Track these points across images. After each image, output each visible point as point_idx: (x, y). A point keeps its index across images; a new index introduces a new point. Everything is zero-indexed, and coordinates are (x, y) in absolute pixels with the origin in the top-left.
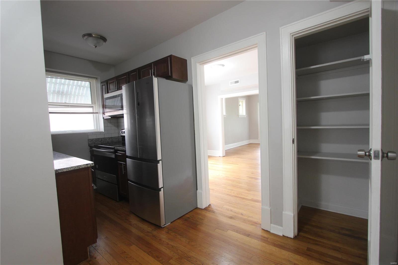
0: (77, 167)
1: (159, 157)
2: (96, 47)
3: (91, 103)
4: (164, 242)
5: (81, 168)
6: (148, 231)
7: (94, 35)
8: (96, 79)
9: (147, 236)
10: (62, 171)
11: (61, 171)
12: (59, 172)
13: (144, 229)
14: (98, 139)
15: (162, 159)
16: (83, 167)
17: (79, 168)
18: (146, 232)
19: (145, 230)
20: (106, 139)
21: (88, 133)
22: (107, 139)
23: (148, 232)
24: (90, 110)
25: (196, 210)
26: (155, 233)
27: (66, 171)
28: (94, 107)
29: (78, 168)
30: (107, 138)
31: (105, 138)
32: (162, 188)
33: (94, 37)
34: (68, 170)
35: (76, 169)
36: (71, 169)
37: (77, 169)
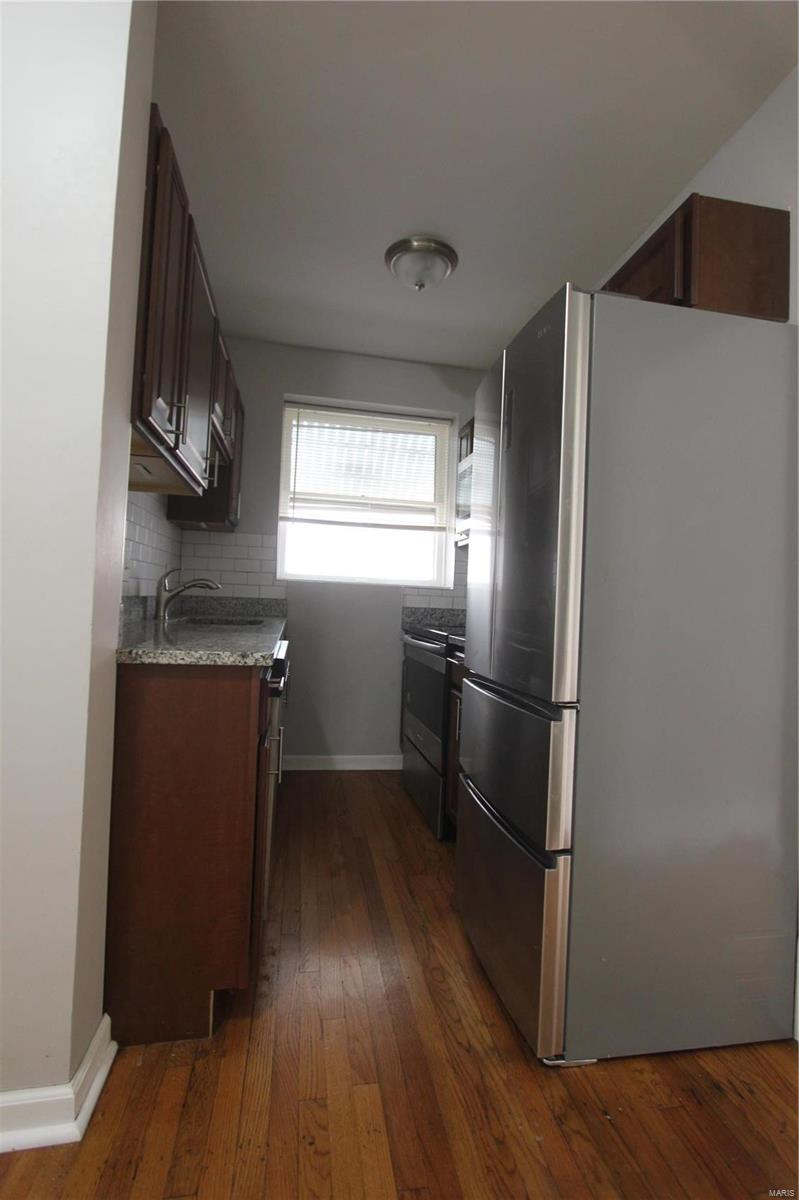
0: (208, 658)
1: (568, 691)
2: (421, 286)
3: (433, 500)
4: (512, 1173)
5: (220, 663)
6: (474, 1042)
7: (415, 244)
8: (450, 423)
9: (455, 1072)
10: (155, 661)
11: (150, 660)
12: (143, 660)
13: (464, 1021)
14: (432, 609)
15: (578, 701)
16: (229, 663)
17: (213, 663)
18: (460, 1044)
19: (463, 1028)
20: (456, 613)
21: (407, 587)
22: (459, 615)
23: (468, 1051)
24: (428, 520)
25: (775, 1053)
26: (497, 1076)
27: (167, 662)
28: (437, 511)
29: (208, 662)
30: (458, 610)
31: (453, 610)
32: (564, 852)
33: (419, 250)
34: (173, 662)
35: (202, 663)
36: (186, 658)
37: (205, 663)
